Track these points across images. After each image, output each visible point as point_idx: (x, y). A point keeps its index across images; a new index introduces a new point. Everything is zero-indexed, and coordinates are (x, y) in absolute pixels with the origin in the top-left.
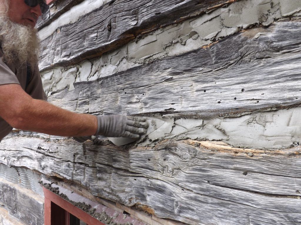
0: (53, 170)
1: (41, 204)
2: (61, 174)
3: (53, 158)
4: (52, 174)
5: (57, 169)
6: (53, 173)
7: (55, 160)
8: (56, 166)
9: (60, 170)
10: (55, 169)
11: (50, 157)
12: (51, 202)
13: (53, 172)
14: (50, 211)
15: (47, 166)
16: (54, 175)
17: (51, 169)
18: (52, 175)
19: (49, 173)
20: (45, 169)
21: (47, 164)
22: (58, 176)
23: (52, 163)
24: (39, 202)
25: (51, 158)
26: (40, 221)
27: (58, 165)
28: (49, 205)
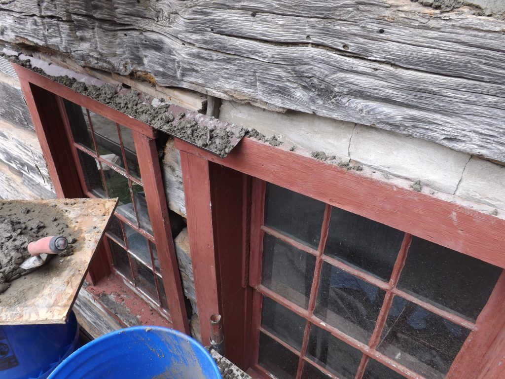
0: (16, 33)
1: (19, 90)
2: (30, 39)
3: (11, 13)
4: (17, 40)
5: (21, 30)
6: (18, 38)
7: (14, 16)
8: (18, 26)
9: (26, 31)
10: (18, 31)
11: (5, 12)
12: (30, 83)
13: (18, 36)
14: (32, 97)
15: (6, 28)
16: (21, 42)
17: (13, 31)
18: (17, 42)
19: (13, 40)
20: (5, 33)
21: (5, 24)
22: (27, 42)
23: (11, 21)
24: (15, 87)
25: (7, 12)
26: (27, 114)
27: (20, 24)
28: (28, 89)
